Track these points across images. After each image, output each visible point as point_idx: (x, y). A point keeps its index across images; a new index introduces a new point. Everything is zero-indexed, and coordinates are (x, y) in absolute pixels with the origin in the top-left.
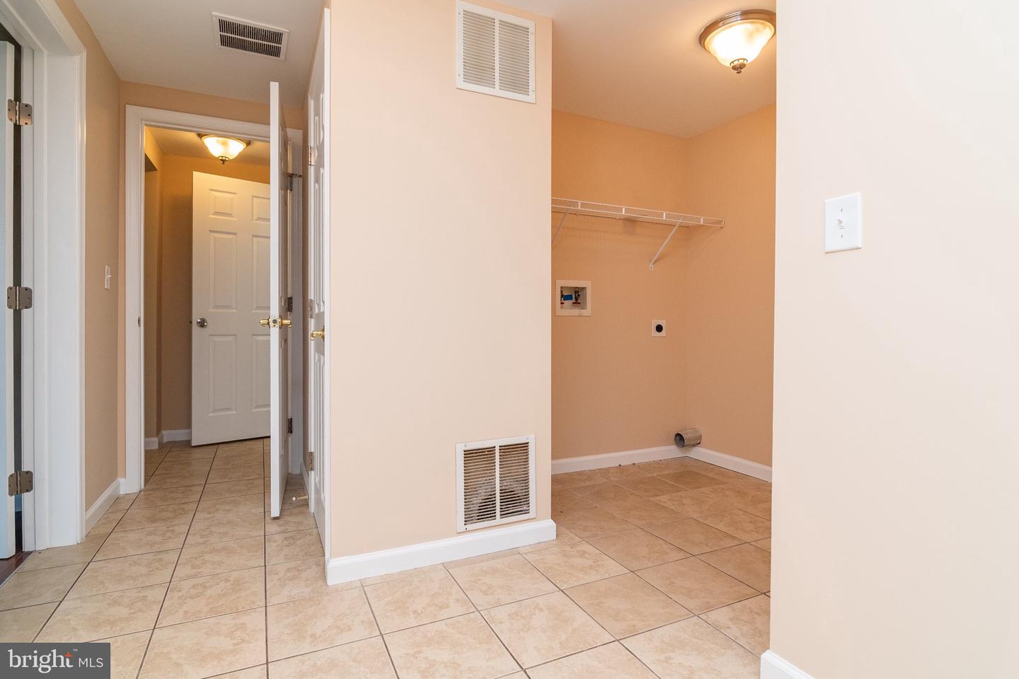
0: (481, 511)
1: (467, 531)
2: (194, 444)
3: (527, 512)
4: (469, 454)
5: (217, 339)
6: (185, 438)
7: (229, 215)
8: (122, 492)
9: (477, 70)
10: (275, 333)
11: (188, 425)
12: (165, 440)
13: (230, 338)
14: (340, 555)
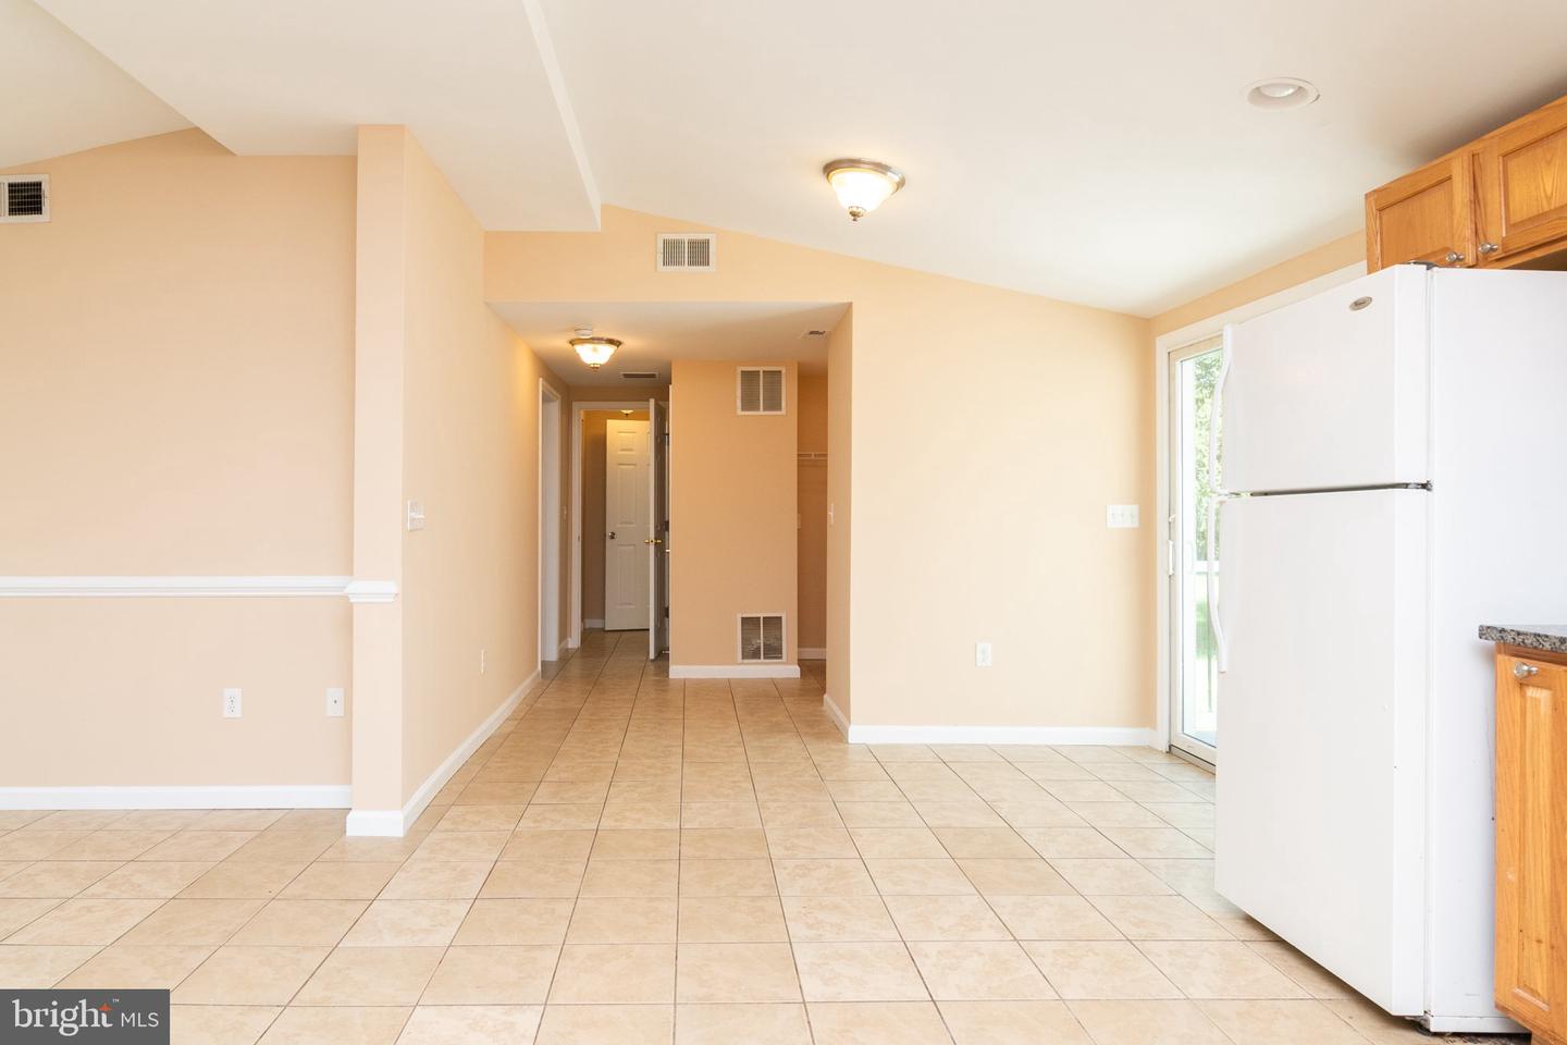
0: (751, 653)
1: (743, 664)
2: (607, 629)
3: (781, 658)
4: (744, 620)
5: (623, 548)
6: (600, 626)
7: (631, 450)
8: (570, 646)
9: (749, 402)
10: (652, 548)
11: (603, 617)
12: (587, 626)
13: (632, 548)
14: (677, 664)
